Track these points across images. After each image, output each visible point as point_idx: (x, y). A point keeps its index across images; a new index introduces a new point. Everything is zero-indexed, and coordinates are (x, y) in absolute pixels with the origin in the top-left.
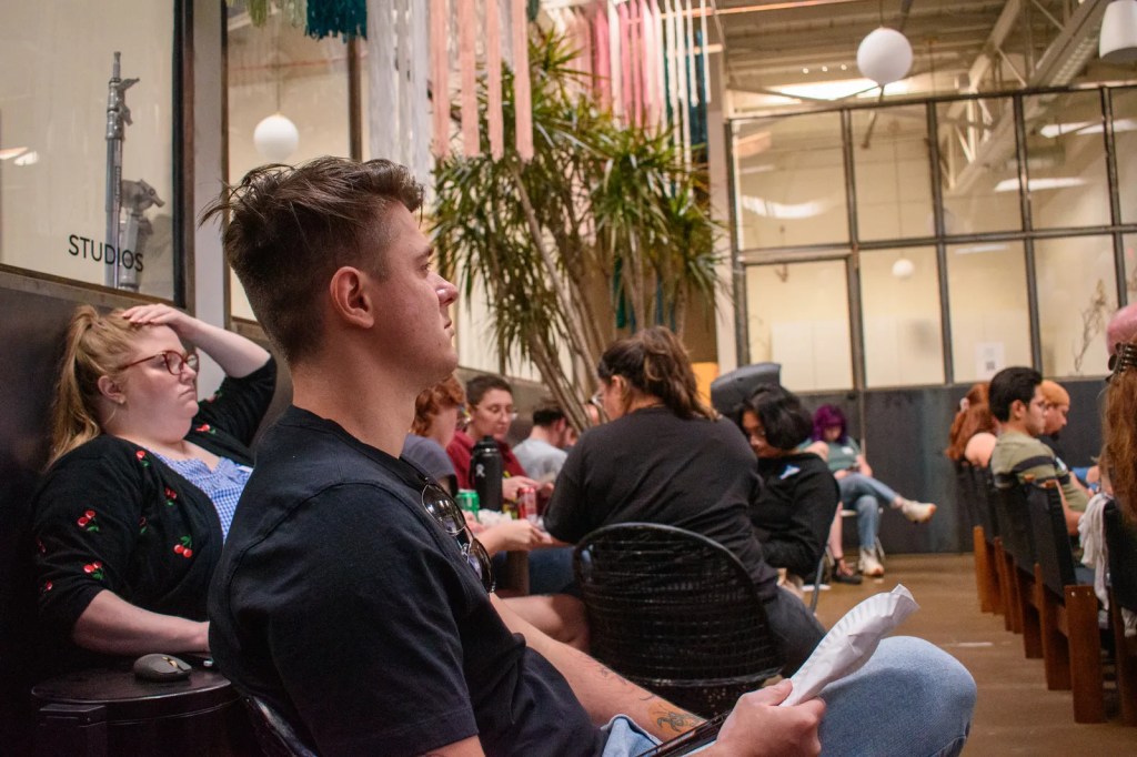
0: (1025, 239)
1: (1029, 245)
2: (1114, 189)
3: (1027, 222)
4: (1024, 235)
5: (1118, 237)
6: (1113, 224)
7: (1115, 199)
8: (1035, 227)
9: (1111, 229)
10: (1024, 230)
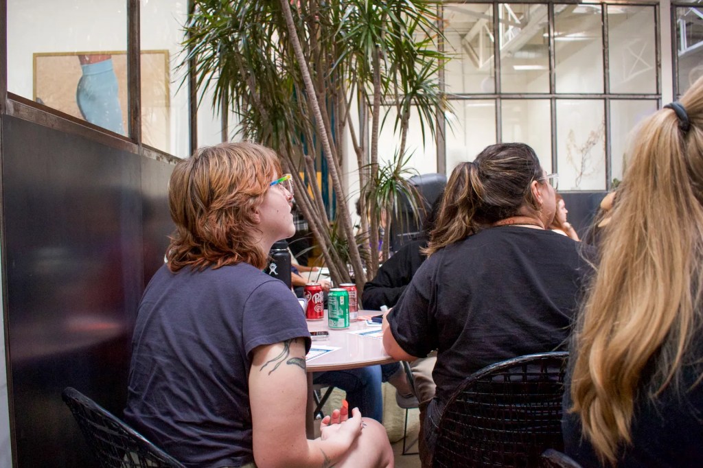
0: (551, 99)
1: (553, 103)
2: (606, 70)
3: (553, 88)
4: (550, 96)
5: (607, 101)
6: (605, 93)
7: (607, 76)
8: (557, 92)
9: (603, 96)
10: (551, 93)
